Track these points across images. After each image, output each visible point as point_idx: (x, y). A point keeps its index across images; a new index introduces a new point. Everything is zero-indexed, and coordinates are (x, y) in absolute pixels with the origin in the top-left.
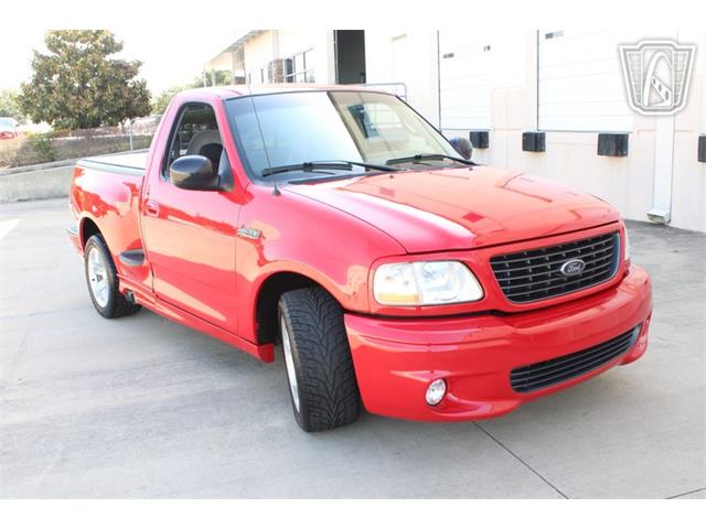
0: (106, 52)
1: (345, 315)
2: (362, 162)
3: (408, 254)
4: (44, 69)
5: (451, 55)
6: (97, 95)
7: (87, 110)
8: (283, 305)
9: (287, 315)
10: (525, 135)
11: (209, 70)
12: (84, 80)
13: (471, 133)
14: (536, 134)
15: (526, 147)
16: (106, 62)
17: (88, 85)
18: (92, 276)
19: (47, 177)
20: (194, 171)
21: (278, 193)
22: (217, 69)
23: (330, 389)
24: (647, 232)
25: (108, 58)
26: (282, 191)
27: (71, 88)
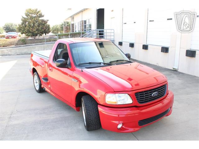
0: (40, 17)
1: (98, 105)
2: (103, 62)
3: (115, 92)
4: (24, 21)
5: (126, 23)
6: (37, 28)
7: (34, 32)
8: (83, 99)
9: (83, 102)
10: (143, 45)
11: (65, 21)
12: (34, 24)
13: (130, 44)
14: (146, 45)
15: (143, 48)
16: (40, 20)
17: (35, 25)
18: (35, 82)
19: (24, 49)
20: (61, 63)
21: (82, 71)
22: (67, 21)
23: (94, 122)
24: (172, 73)
25: (41, 18)
26: (83, 70)
27: (31, 26)
